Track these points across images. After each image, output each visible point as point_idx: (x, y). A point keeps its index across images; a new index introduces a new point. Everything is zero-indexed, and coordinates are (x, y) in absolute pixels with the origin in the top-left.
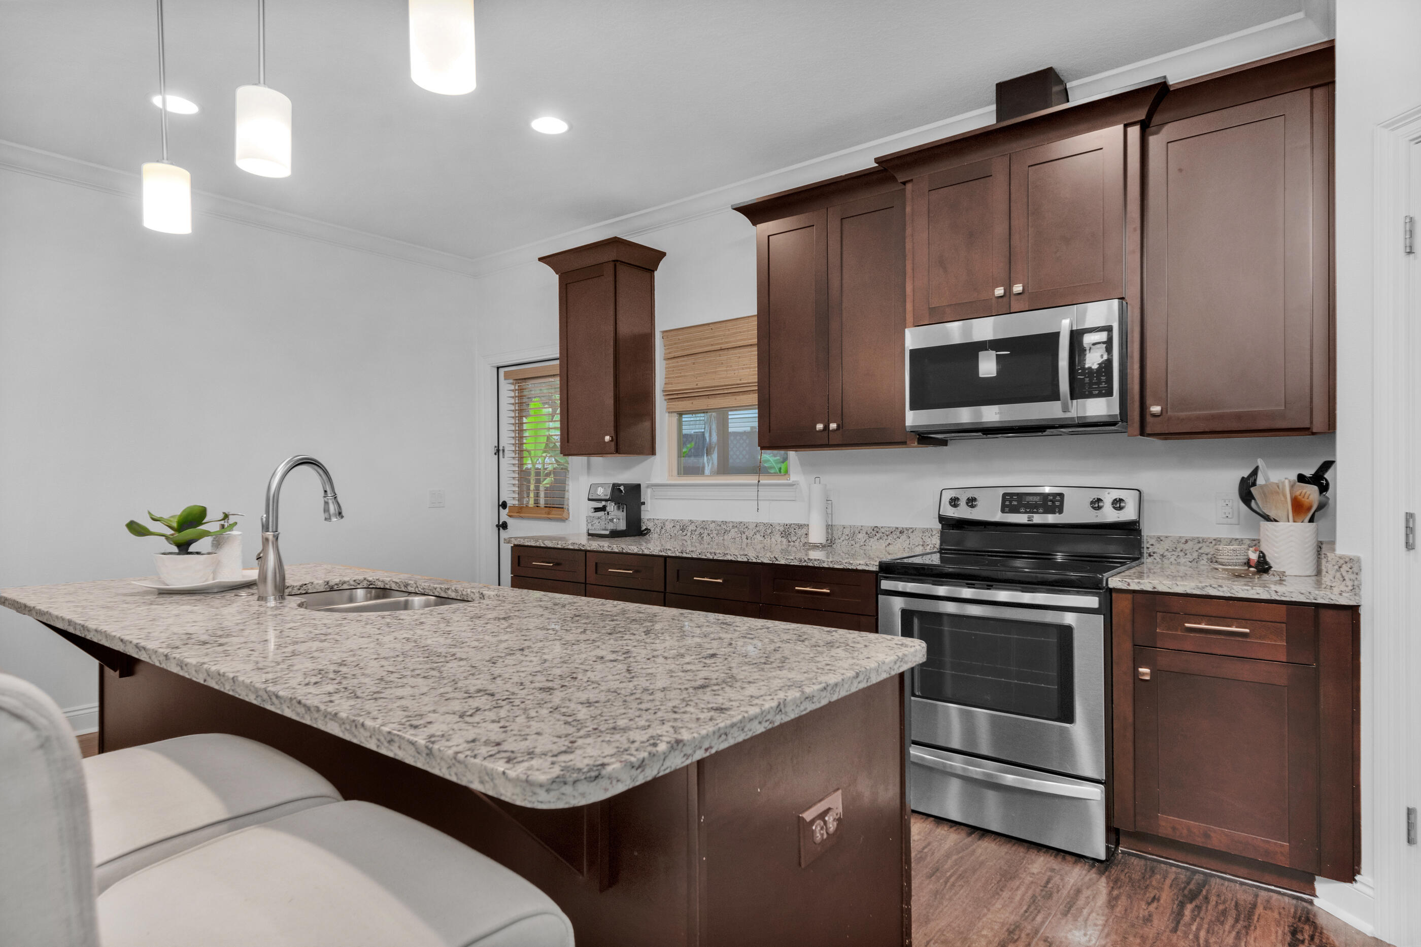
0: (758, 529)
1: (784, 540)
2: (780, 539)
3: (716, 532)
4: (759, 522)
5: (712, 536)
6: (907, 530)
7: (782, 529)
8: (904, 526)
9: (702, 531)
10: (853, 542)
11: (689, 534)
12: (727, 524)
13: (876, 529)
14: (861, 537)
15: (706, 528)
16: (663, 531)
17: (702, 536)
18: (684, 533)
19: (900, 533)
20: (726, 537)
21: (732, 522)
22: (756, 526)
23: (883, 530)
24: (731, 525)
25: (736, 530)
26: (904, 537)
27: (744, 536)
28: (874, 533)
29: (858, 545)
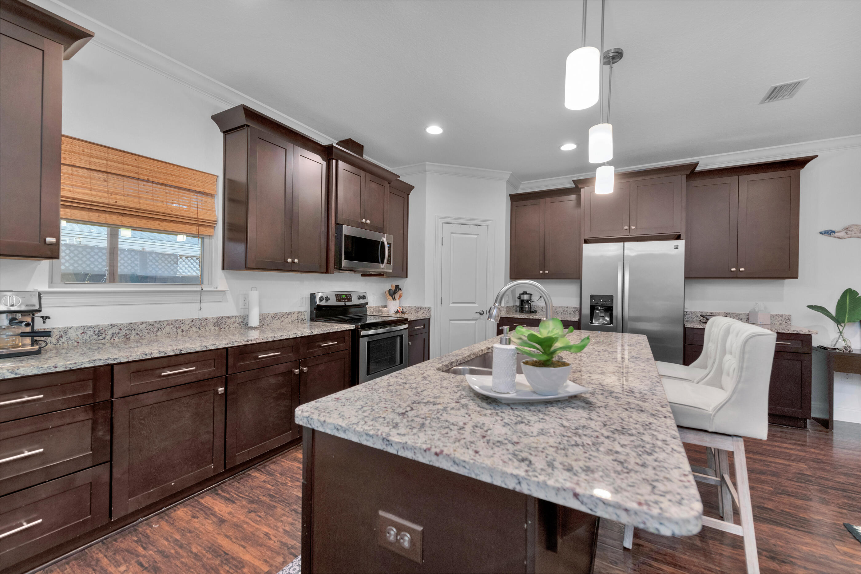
0: (193, 323)
1: (217, 328)
2: (213, 328)
3: (148, 331)
4: (194, 318)
5: (141, 335)
6: (291, 313)
7: (215, 321)
8: (289, 311)
9: (128, 332)
10: (264, 323)
11: (108, 337)
12: (161, 324)
13: (276, 314)
14: (269, 319)
15: (134, 329)
16: (63, 340)
17: (128, 336)
18: (101, 338)
19: (288, 315)
20: (159, 334)
21: (167, 321)
22: (192, 321)
23: (280, 314)
24: (165, 324)
25: (171, 326)
26: (289, 317)
27: (180, 331)
28: (275, 316)
29: (266, 324)
